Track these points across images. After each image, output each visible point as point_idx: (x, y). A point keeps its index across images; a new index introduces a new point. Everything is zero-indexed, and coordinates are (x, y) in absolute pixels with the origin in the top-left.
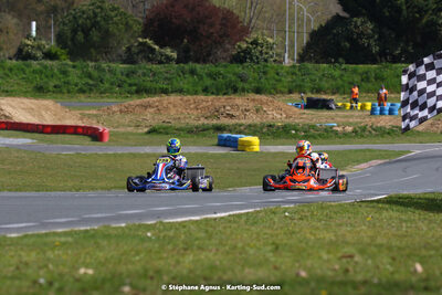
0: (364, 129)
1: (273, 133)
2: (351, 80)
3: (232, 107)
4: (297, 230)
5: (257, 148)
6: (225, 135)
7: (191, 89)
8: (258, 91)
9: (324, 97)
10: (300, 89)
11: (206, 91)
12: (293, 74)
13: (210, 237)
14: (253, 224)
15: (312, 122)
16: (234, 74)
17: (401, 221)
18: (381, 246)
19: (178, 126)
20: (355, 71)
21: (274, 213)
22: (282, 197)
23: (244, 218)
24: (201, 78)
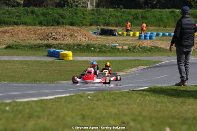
0: (134, 48)
1: (81, 49)
2: (127, 18)
3: (56, 33)
4: (95, 107)
5: (71, 58)
6: (52, 50)
7: (32, 22)
8: (72, 24)
9: (111, 28)
10: (97, 24)
11: (40, 23)
12: (93, 14)
13: (44, 111)
14: (69, 103)
15: (104, 43)
16: (58, 14)
17: (157, 102)
18: (145, 117)
19: (24, 44)
20: (129, 13)
21: (82, 96)
22: (86, 87)
23: (64, 100)
24: (38, 16)
